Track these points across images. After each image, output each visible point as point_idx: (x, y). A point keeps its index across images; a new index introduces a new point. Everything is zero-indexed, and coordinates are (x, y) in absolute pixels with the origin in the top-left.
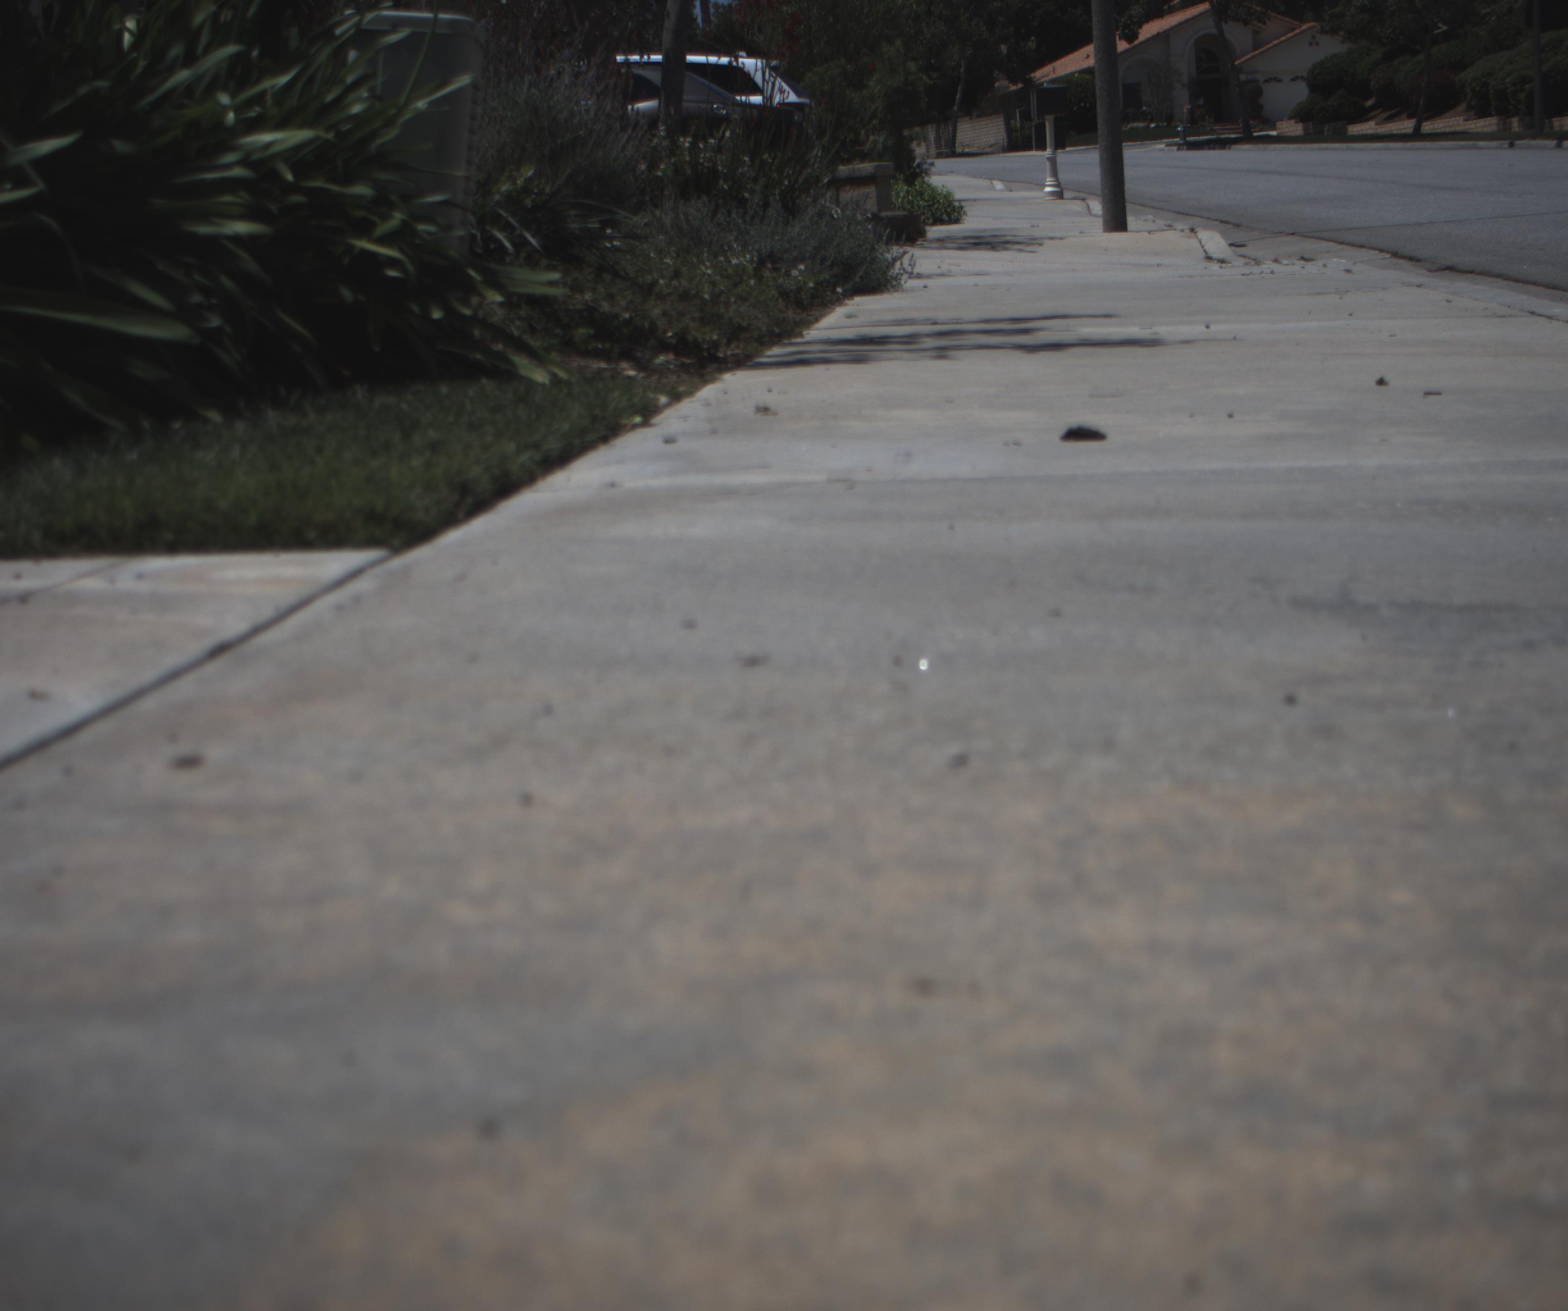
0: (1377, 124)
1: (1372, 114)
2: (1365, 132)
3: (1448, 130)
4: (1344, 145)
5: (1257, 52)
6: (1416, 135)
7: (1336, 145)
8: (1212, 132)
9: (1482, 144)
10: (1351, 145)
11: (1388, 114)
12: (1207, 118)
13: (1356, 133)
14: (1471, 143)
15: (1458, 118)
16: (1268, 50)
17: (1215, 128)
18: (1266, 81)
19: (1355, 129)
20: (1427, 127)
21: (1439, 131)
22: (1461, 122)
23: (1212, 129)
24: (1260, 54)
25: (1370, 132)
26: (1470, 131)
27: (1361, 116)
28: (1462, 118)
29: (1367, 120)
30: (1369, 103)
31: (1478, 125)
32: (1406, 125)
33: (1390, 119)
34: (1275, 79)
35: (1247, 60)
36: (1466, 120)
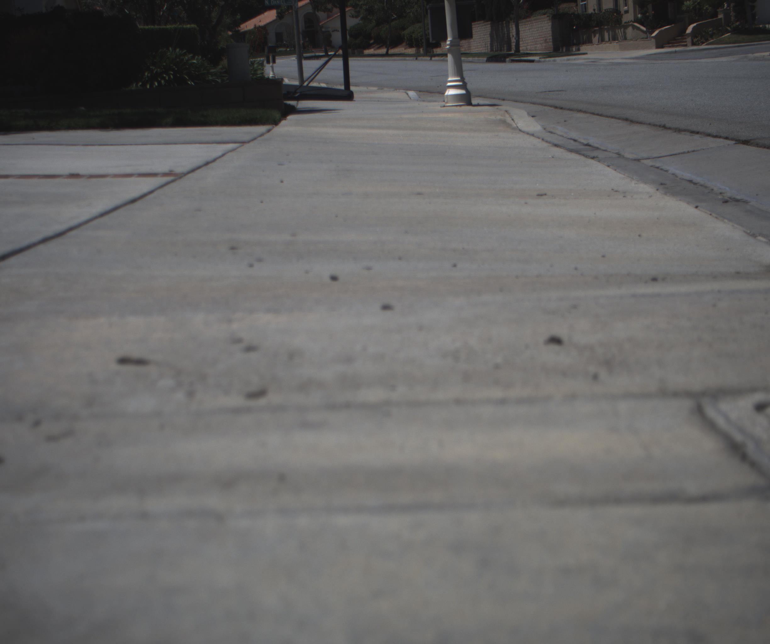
0: (374, 50)
1: (373, 46)
2: (370, 53)
3: (399, 53)
4: (362, 59)
5: (329, 20)
6: (387, 55)
7: (359, 59)
8: (312, 52)
9: (408, 58)
10: (364, 58)
11: (378, 46)
12: (309, 46)
13: (367, 54)
14: (404, 58)
15: (402, 48)
16: (333, 19)
17: (313, 50)
18: (333, 31)
19: (367, 52)
20: (391, 51)
21: (394, 53)
22: (403, 50)
23: (312, 51)
24: (330, 20)
25: (372, 53)
26: (406, 53)
27: (369, 47)
28: (404, 48)
29: (370, 49)
30: (372, 42)
31: (409, 51)
32: (383, 51)
33: (379, 48)
34: (336, 30)
35: (325, 23)
36: (405, 49)
